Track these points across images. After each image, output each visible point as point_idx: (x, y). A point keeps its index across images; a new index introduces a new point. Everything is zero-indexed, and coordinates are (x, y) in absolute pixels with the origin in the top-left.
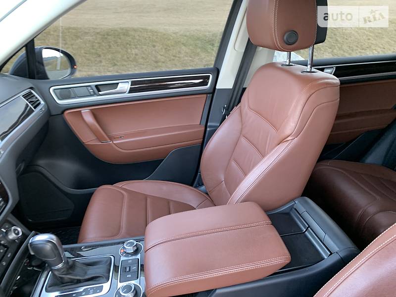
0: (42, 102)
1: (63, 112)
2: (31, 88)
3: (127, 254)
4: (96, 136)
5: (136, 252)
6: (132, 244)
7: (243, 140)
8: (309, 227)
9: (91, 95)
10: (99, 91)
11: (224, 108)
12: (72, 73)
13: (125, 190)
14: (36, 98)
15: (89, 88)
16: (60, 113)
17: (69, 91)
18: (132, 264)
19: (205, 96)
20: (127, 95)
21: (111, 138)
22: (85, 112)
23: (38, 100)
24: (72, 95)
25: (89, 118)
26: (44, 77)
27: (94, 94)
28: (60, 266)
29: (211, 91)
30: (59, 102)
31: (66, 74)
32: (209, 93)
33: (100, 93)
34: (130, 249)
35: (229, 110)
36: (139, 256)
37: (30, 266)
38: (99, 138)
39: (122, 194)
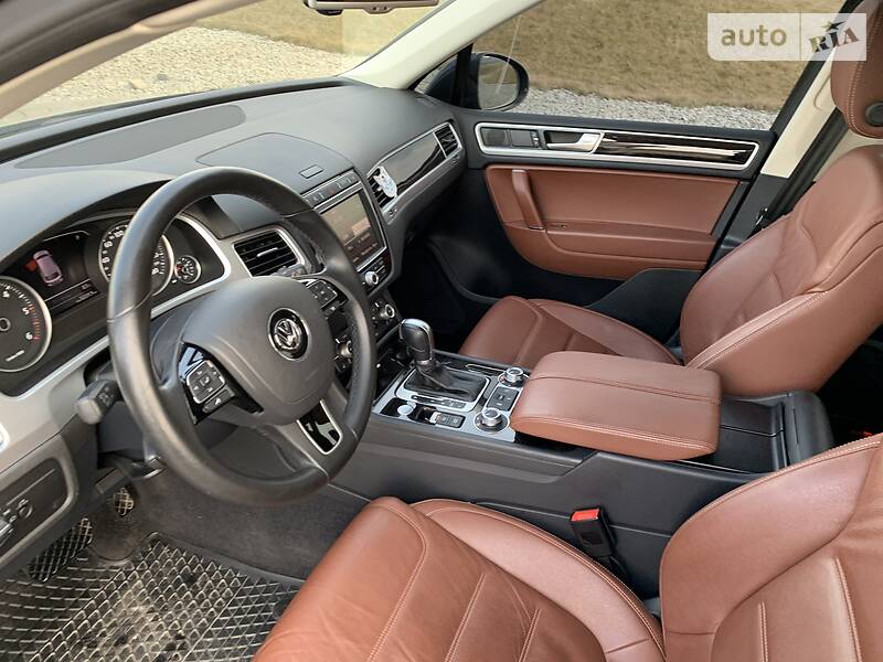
0: (460, 146)
1: (485, 166)
2: (451, 121)
3: (507, 383)
4: (524, 216)
5: (519, 384)
6: (516, 372)
7: (772, 280)
8: (784, 431)
9: (534, 147)
10: (549, 141)
11: (762, 212)
12: (517, 102)
13: (543, 312)
14: (454, 137)
15: (534, 134)
16: (480, 166)
17: (503, 134)
18: (509, 394)
19: (735, 182)
20: (591, 156)
21: (546, 224)
22: (518, 171)
23: (455, 141)
24: (506, 141)
25: (520, 184)
26: (473, 103)
27: (540, 146)
28: (424, 362)
29: (749, 176)
30: (483, 148)
31: (508, 100)
32: (745, 180)
33: (549, 145)
34: (513, 378)
35: (770, 217)
36: (520, 390)
37: (395, 358)
38: (528, 221)
39: (536, 317)
